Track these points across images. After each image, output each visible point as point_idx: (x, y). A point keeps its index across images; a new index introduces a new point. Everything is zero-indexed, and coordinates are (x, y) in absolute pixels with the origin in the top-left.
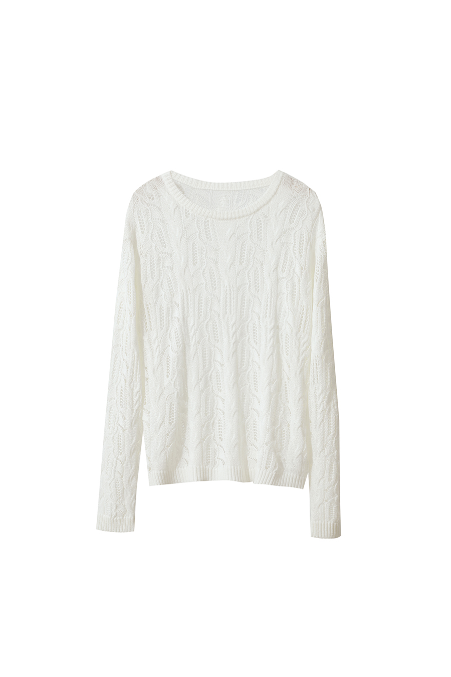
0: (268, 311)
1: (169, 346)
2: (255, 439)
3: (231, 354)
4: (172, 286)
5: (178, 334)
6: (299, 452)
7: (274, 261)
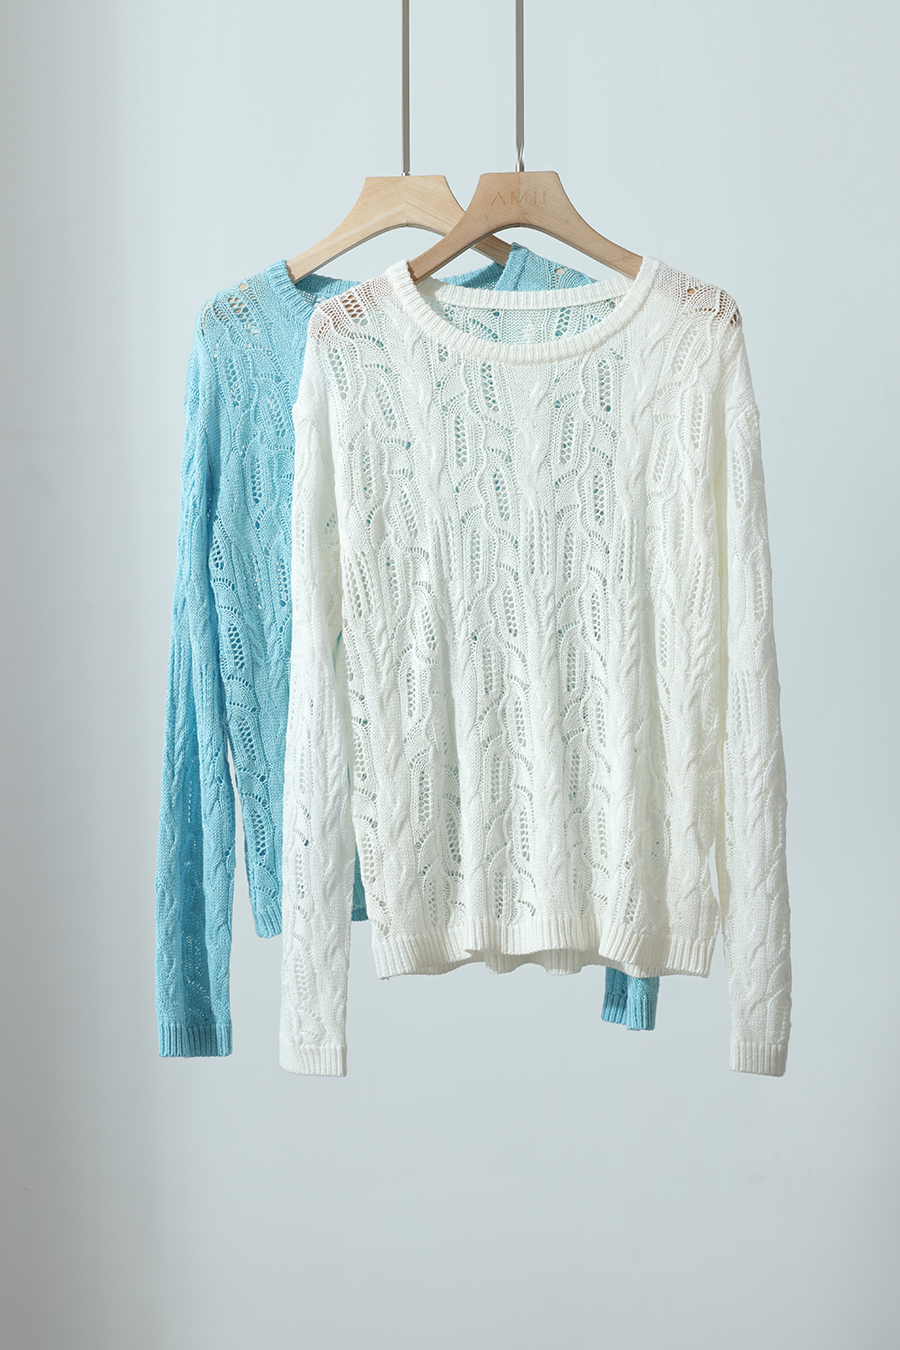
0: (625, 567)
1: (411, 646)
2: (602, 852)
3: (546, 662)
4: (411, 513)
5: (428, 620)
6: (691, 884)
7: (637, 456)
